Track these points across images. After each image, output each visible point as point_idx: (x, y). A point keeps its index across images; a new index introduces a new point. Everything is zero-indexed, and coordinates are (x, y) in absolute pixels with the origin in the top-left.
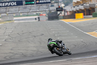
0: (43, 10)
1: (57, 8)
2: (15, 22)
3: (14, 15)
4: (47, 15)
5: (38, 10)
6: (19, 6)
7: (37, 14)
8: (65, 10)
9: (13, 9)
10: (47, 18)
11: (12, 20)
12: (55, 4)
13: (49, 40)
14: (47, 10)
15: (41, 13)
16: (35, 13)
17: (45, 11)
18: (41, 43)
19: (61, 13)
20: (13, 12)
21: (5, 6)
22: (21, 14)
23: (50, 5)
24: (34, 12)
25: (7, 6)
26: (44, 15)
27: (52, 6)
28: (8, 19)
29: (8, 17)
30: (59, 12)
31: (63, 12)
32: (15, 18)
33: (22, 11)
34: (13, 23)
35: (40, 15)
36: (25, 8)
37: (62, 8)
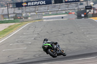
0: (72, 8)
1: (86, 7)
2: (44, 20)
3: (44, 14)
4: (76, 14)
5: (67, 9)
6: (48, 5)
7: (66, 13)
8: (94, 8)
9: (42, 8)
10: (76, 16)
11: (42, 19)
12: (85, 3)
13: (45, 40)
14: (76, 8)
15: (70, 11)
16: (64, 12)
17: (74, 9)
18: (70, 41)
19: (90, 11)
20: (42, 11)
21: (34, 5)
22: (50, 13)
23: (79, 4)
24: (62, 10)
25: (36, 5)
26: (73, 13)
27: (81, 4)
28: (38, 18)
29: (37, 16)
30: (88, 11)
31: (92, 10)
32: (44, 17)
33: (51, 10)
34: (43, 21)
35: (69, 13)
36: (54, 7)
37: (91, 6)
